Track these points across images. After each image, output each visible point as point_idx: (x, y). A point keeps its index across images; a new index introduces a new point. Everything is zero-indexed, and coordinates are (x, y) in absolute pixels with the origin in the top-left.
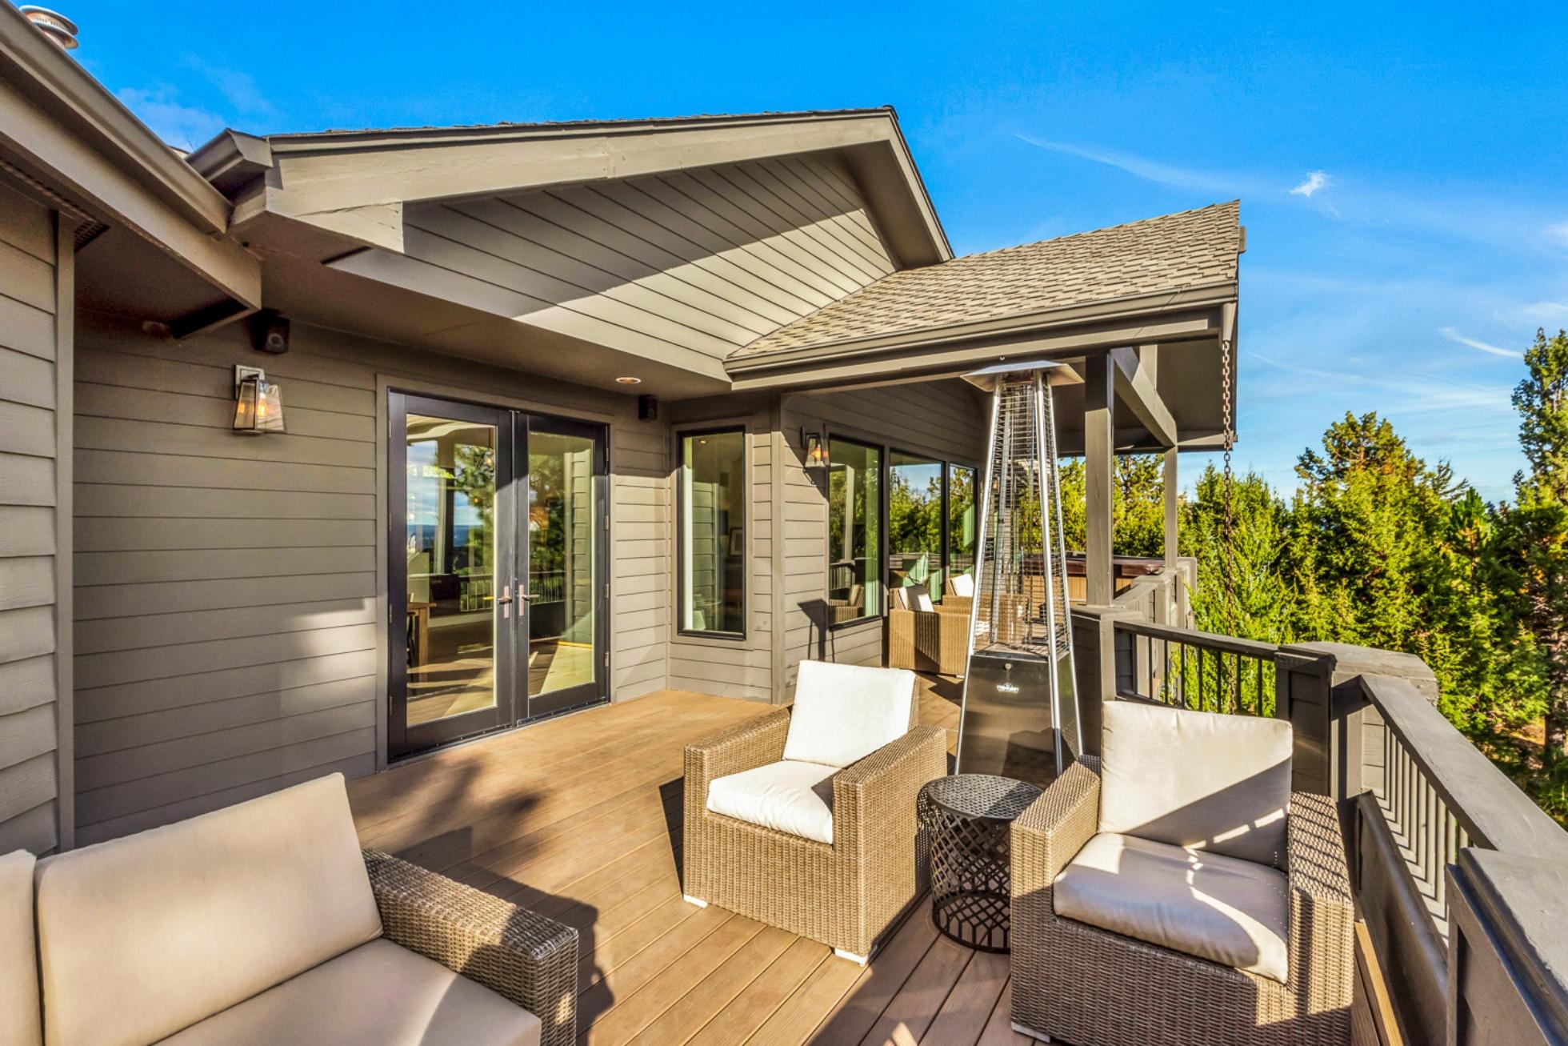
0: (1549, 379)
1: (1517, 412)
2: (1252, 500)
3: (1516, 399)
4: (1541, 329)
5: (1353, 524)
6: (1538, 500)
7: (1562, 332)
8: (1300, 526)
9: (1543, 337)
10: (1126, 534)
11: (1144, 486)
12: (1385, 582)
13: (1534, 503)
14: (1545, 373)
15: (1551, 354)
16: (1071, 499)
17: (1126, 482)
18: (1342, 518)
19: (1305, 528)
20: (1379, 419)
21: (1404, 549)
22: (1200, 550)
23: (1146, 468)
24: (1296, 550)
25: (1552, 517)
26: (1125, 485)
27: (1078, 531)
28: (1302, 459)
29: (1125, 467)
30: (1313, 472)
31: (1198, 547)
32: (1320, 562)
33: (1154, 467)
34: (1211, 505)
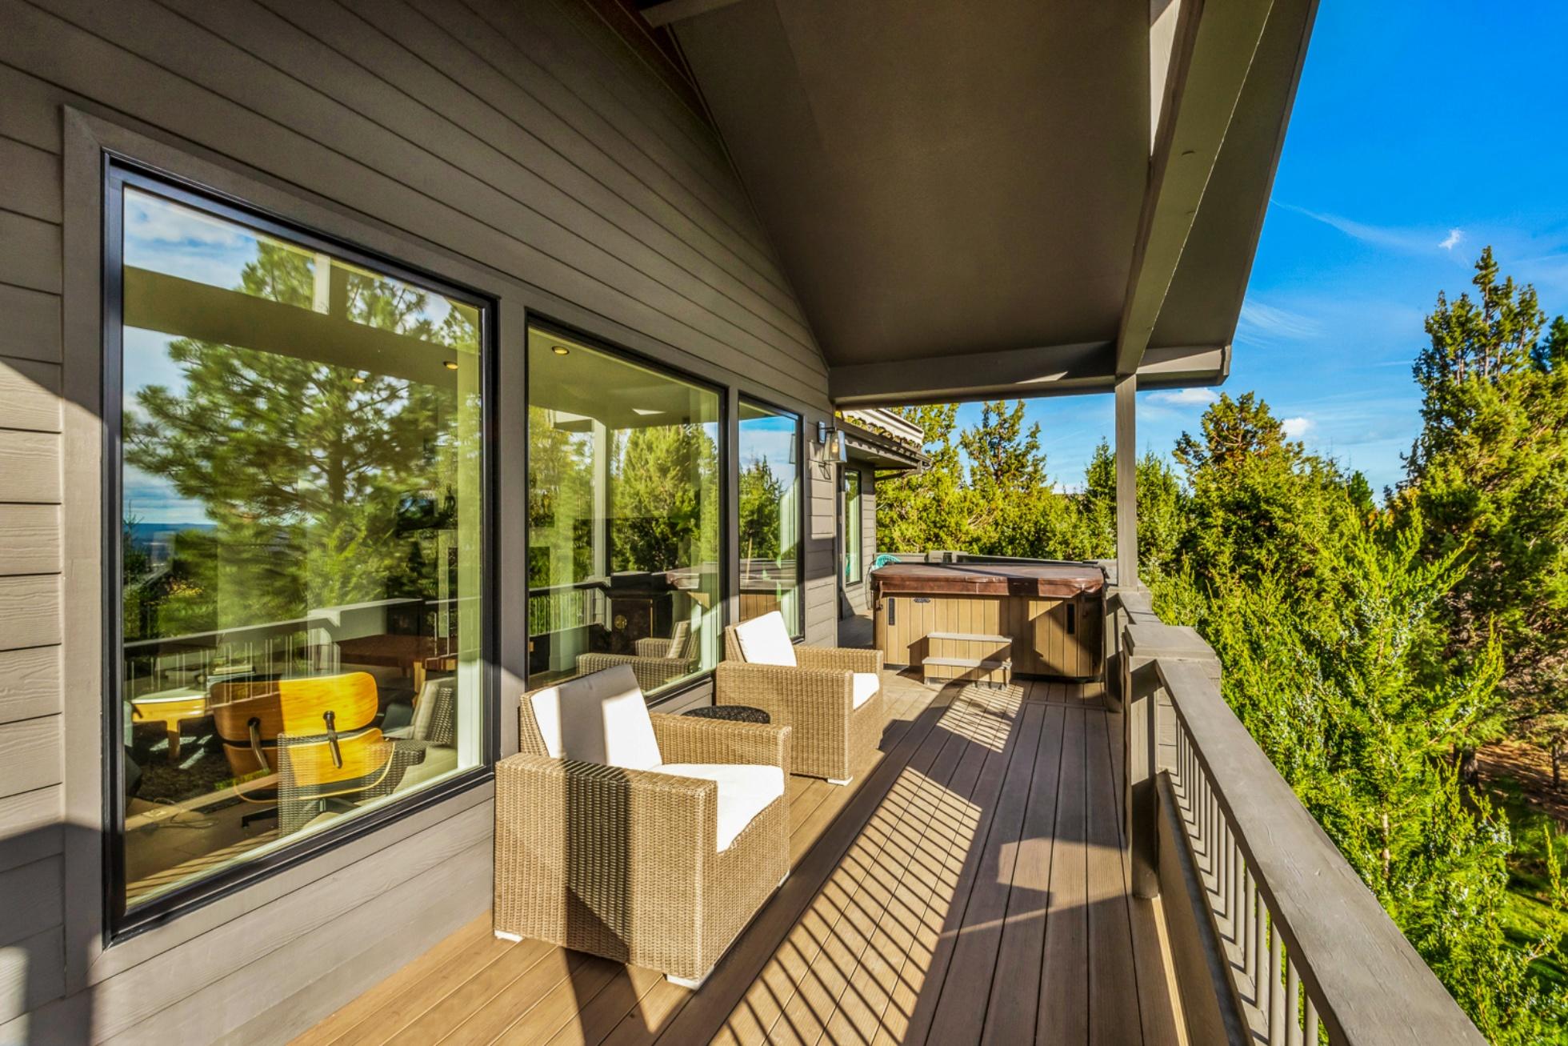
0: (1453, 348)
1: (1419, 386)
2: (1152, 484)
3: (1417, 370)
4: (1442, 292)
5: (1278, 512)
6: (1448, 482)
7: (1464, 296)
8: (1214, 515)
9: (1444, 301)
10: (1008, 527)
11: (1014, 475)
12: (1314, 582)
13: (1444, 486)
14: (1449, 340)
15: (1454, 320)
16: (945, 486)
17: (997, 471)
18: (1262, 504)
19: (1219, 516)
20: (1257, 399)
21: (1339, 541)
22: (1097, 546)
23: (1017, 456)
24: (1208, 542)
25: (1466, 501)
26: (996, 474)
27: (953, 524)
28: (1179, 443)
29: (995, 456)
30: (1190, 458)
31: (1095, 541)
32: (1239, 558)
33: (1024, 455)
34: (1107, 491)
